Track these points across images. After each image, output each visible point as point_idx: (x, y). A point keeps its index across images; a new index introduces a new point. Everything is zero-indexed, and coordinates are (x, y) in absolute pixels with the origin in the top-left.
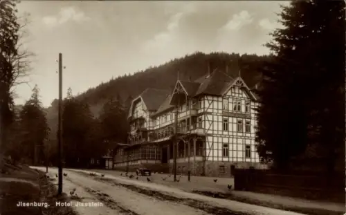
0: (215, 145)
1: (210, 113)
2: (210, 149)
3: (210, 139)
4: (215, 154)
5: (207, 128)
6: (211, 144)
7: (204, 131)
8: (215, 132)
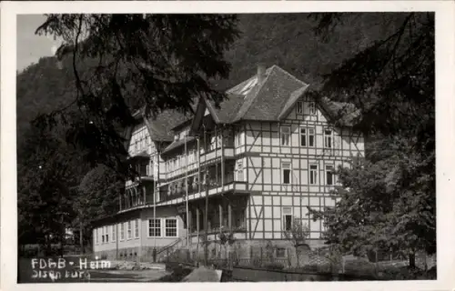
0: (268, 211)
1: (257, 155)
2: (258, 219)
3: (257, 200)
4: (269, 227)
5: (251, 181)
6: (259, 209)
7: (247, 187)
8: (267, 188)
